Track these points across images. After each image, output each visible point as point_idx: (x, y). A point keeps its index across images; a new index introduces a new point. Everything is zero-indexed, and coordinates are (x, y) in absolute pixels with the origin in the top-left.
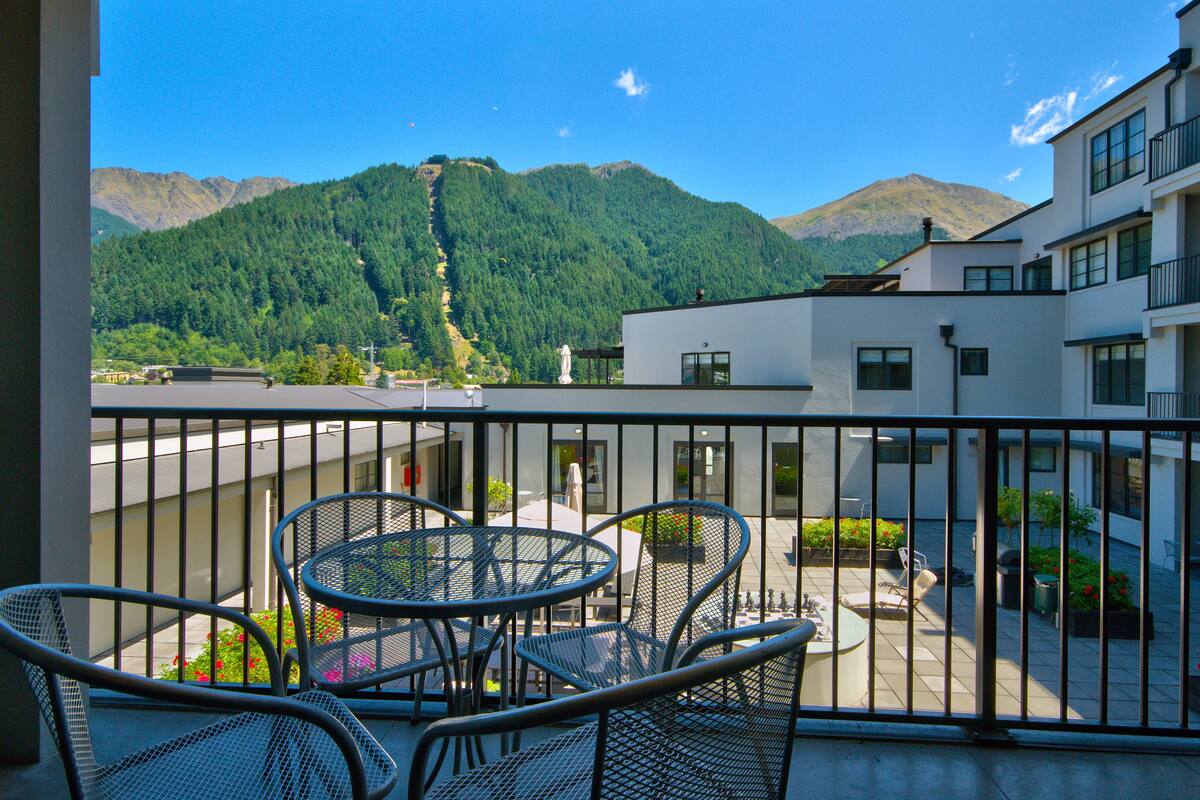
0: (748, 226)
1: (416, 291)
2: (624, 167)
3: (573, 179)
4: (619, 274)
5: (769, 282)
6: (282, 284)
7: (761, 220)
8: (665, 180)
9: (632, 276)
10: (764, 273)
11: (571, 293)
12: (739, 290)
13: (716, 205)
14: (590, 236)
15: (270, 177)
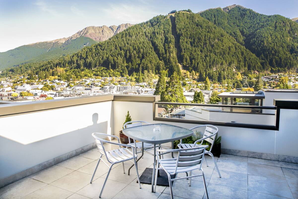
0: (283, 22)
1: (169, 53)
2: (233, 7)
3: (216, 13)
4: (234, 44)
5: (293, 43)
6: (132, 54)
7: (289, 20)
8: (249, 10)
9: (238, 44)
10: (290, 39)
11: (217, 51)
12: (279, 47)
13: (270, 17)
14: (223, 31)
15: (126, 23)
